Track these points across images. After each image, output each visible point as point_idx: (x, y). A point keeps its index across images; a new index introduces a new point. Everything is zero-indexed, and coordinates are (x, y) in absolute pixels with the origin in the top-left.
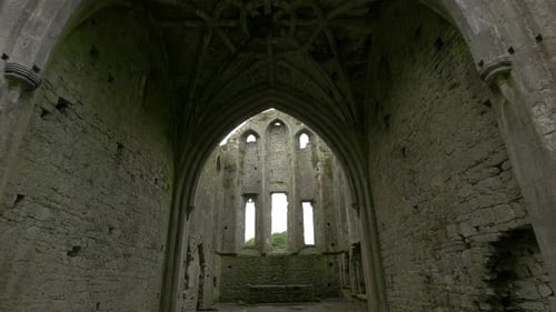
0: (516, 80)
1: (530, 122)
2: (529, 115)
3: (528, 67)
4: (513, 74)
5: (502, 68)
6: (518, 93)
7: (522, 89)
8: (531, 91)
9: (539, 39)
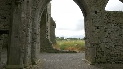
0: (22, 6)
1: (21, 14)
2: (21, 13)
3: (25, 5)
4: (22, 4)
5: (21, 2)
6: (21, 8)
7: (22, 8)
8: (24, 9)
9: (28, 2)
